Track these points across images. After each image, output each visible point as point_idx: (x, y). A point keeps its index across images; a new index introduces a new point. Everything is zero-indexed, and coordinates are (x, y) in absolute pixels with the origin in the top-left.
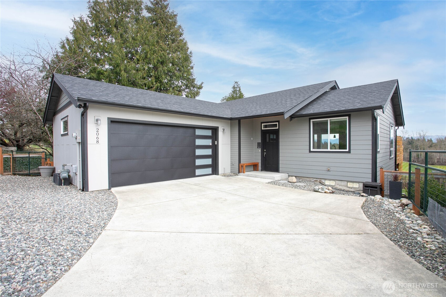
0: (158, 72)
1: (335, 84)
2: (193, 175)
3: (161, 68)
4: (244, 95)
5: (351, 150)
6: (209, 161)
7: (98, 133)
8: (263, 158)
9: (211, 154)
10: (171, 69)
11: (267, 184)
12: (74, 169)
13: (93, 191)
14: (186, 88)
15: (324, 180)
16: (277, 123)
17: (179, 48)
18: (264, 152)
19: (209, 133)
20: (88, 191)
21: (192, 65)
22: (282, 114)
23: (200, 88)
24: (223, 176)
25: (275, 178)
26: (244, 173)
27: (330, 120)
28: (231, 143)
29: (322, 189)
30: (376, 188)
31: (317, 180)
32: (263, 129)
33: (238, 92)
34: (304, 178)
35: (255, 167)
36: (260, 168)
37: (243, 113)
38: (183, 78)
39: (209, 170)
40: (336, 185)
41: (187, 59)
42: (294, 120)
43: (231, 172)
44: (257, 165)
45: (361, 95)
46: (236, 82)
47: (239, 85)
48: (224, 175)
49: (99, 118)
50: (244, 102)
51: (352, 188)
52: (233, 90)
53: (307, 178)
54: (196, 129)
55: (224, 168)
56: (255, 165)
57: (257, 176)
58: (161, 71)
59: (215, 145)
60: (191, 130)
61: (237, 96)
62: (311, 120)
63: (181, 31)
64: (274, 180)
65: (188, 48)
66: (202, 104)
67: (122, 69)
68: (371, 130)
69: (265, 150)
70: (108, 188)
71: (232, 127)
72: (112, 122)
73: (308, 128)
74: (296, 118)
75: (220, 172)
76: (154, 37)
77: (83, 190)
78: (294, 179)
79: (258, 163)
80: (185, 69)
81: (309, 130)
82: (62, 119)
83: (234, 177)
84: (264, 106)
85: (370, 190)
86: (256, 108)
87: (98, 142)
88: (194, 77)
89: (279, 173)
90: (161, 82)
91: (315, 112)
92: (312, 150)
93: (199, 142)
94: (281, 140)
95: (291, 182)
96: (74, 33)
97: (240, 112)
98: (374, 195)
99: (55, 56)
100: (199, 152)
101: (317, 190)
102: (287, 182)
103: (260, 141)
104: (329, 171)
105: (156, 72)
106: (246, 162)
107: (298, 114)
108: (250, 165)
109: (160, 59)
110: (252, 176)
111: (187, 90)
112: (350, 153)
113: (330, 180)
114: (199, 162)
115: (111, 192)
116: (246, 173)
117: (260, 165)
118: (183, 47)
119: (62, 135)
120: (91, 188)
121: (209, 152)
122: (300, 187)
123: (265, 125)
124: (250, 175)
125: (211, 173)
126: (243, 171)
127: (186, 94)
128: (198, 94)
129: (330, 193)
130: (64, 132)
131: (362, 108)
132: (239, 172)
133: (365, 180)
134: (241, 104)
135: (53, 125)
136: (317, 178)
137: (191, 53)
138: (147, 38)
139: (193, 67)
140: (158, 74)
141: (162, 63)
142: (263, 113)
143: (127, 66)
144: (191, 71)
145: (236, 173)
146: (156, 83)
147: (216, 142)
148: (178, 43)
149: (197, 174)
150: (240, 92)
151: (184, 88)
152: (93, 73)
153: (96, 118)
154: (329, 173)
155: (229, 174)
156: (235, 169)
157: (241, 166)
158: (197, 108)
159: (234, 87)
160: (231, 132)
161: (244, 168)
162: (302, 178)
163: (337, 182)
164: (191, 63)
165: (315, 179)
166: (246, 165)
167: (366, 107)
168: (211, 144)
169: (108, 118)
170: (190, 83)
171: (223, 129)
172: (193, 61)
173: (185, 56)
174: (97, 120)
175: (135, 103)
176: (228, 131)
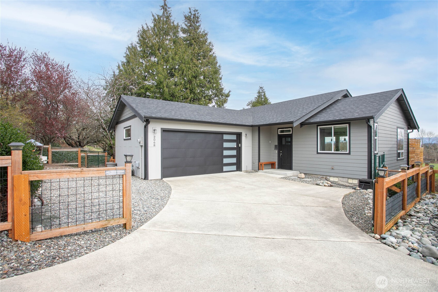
0: (192, 85)
1: (346, 92)
2: (221, 171)
3: (195, 81)
4: (268, 99)
5: (351, 152)
6: (234, 160)
7: (154, 140)
8: (279, 158)
9: (236, 154)
10: (202, 82)
11: (279, 179)
12: (137, 164)
13: (151, 180)
14: (215, 97)
15: (329, 177)
16: (291, 129)
17: (209, 63)
18: (280, 153)
19: (234, 137)
20: (148, 180)
21: (220, 76)
22: (292, 123)
23: (228, 96)
24: (245, 172)
25: (288, 174)
26: (262, 170)
27: (334, 127)
28: (252, 145)
29: (322, 183)
30: (369, 183)
31: (324, 177)
32: (279, 134)
33: (263, 96)
34: (313, 175)
35: (272, 165)
36: (277, 166)
37: (262, 121)
38: (213, 88)
39: (234, 168)
40: (339, 181)
41: (216, 72)
42: (304, 127)
43: (252, 169)
44: (274, 164)
45: (364, 104)
46: (261, 88)
47: (264, 90)
48: (247, 172)
49: (156, 129)
50: (265, 110)
51: (352, 184)
52: (258, 95)
53: (315, 175)
54: (224, 135)
55: (247, 166)
56: (273, 164)
57: (273, 173)
58: (194, 84)
59: (239, 147)
60: (220, 135)
61: (262, 101)
62: (319, 127)
63: (211, 47)
64: (287, 176)
65: (217, 63)
66: (229, 113)
67: (165, 85)
68: (367, 135)
69: (281, 152)
70: (161, 178)
71: (253, 132)
72: (164, 131)
73: (316, 134)
74: (306, 125)
75: (243, 169)
76: (189, 57)
77: (145, 179)
78: (303, 176)
79: (275, 162)
80: (214, 81)
81: (316, 135)
82: (124, 128)
83: (254, 173)
84: (280, 114)
85: (364, 185)
86: (273, 116)
87: (154, 145)
88: (223, 87)
89: (292, 170)
90: (194, 93)
91: (321, 120)
92: (319, 151)
93: (226, 145)
94: (294, 143)
95: (300, 178)
96: (127, 57)
97: (259, 120)
98: (366, 189)
99: (113, 76)
100: (226, 153)
101: (318, 184)
102: (296, 178)
103: (277, 144)
104: (333, 169)
105: (191, 85)
106: (264, 162)
107: (307, 122)
108: (268, 163)
109: (194, 74)
110: (269, 172)
111: (216, 98)
112: (350, 154)
113: (334, 177)
114: (226, 161)
115: (163, 181)
116: (264, 170)
117: (277, 164)
118: (212, 62)
119: (125, 140)
120: (150, 178)
121: (234, 153)
122: (306, 182)
123: (281, 130)
124: (267, 172)
125: (235, 169)
126: (261, 169)
127: (215, 101)
128: (225, 101)
129: (328, 186)
130: (126, 137)
131: (358, 117)
132: (259, 170)
133: (361, 178)
134: (263, 111)
135: (116, 132)
136: (323, 175)
137: (219, 66)
138: (183, 58)
139: (221, 78)
140: (192, 86)
141: (195, 77)
142: (278, 122)
143: (169, 83)
144: (220, 81)
145: (256, 170)
146: (191, 94)
147: (240, 144)
148: (209, 59)
149: (224, 170)
150: (265, 96)
151: (213, 96)
152: (142, 89)
153: (154, 129)
154: (333, 171)
155: (250, 171)
156: (256, 167)
157: (261, 164)
158: (225, 117)
159: (259, 92)
160: (252, 136)
161: (262, 166)
162: (311, 175)
163: (340, 178)
164: (220, 74)
165: (322, 176)
166: (264, 163)
167: (361, 117)
168: (236, 146)
169: (161, 128)
170: (219, 92)
171: (246, 134)
172: (221, 73)
173: (214, 70)
174: (154, 130)
175: (179, 117)
176: (250, 136)
